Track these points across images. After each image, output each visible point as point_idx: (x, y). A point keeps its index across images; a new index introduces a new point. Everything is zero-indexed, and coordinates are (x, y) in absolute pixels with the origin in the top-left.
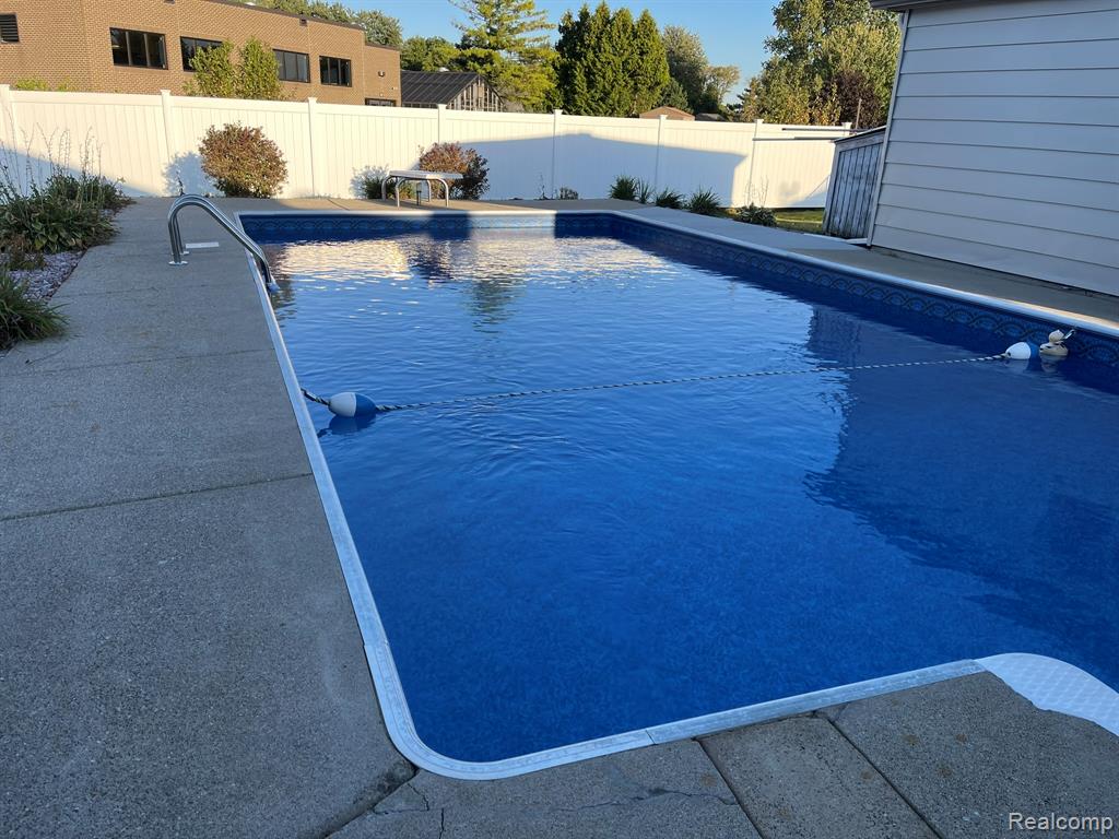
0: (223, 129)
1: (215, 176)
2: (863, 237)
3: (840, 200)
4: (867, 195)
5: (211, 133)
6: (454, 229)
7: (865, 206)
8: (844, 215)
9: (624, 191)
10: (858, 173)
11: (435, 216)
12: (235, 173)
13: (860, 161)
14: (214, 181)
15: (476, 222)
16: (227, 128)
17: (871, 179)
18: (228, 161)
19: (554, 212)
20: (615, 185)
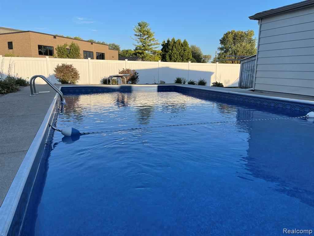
0: (61, 65)
1: (58, 78)
2: (251, 88)
3: (243, 78)
4: (252, 76)
5: (58, 66)
6: (127, 90)
7: (251, 79)
8: (245, 82)
9: (179, 81)
10: (248, 69)
11: (121, 87)
12: (64, 77)
13: (249, 66)
14: (58, 79)
15: (133, 88)
16: (62, 65)
17: (253, 71)
18: (62, 74)
19: (157, 85)
20: (176, 80)
